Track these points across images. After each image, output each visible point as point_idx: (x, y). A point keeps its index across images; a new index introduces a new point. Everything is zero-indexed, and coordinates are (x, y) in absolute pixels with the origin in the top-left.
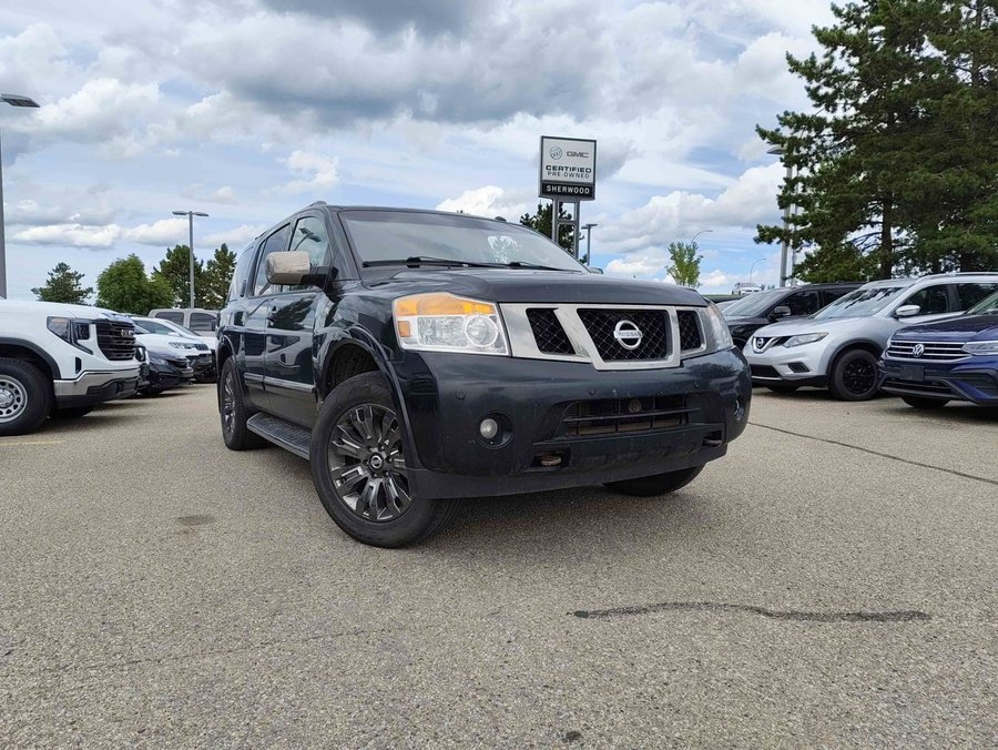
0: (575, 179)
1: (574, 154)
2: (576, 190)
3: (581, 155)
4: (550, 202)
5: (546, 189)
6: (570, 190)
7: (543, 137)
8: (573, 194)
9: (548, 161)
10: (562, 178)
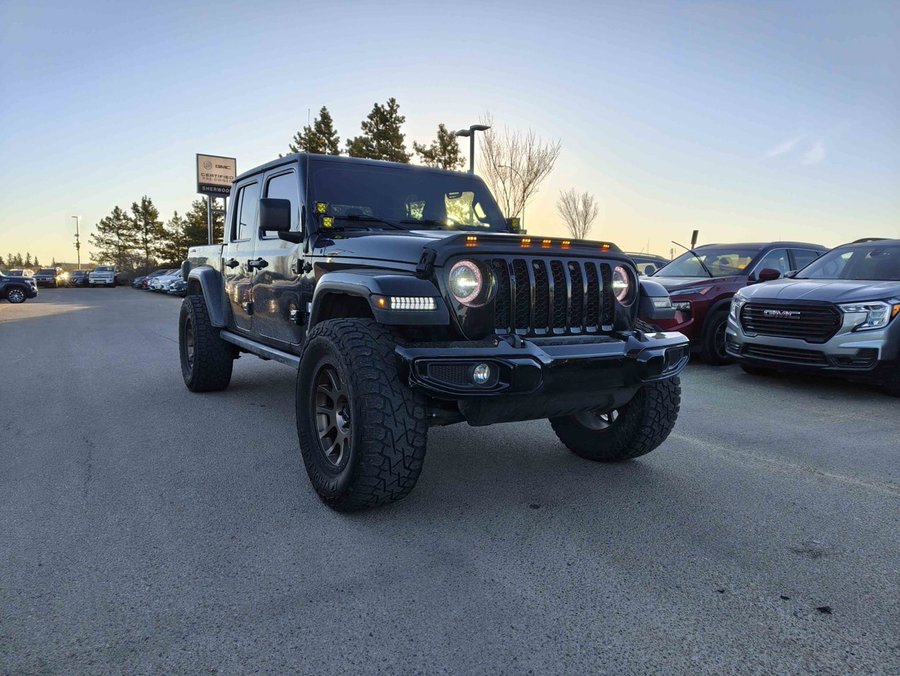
0: (222, 183)
1: (221, 167)
2: (224, 190)
3: (226, 167)
4: (206, 197)
5: (202, 188)
6: (219, 190)
7: (198, 155)
8: (221, 193)
9: (204, 170)
10: (213, 182)
